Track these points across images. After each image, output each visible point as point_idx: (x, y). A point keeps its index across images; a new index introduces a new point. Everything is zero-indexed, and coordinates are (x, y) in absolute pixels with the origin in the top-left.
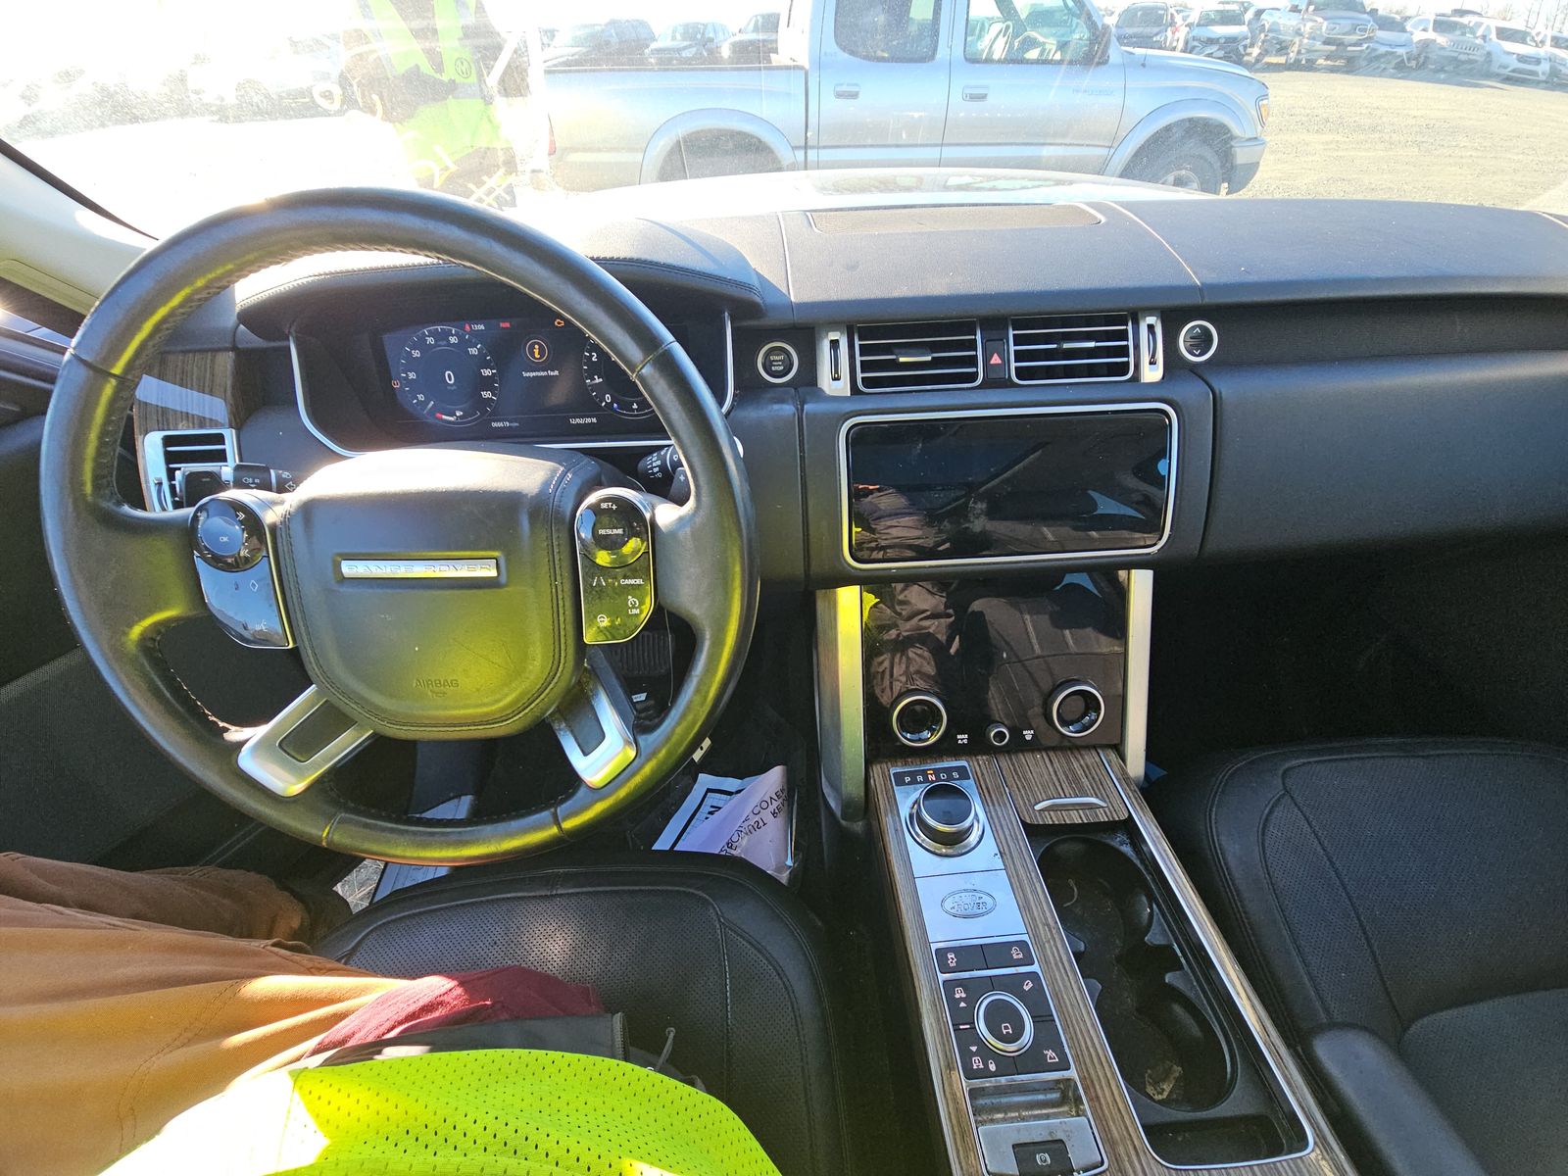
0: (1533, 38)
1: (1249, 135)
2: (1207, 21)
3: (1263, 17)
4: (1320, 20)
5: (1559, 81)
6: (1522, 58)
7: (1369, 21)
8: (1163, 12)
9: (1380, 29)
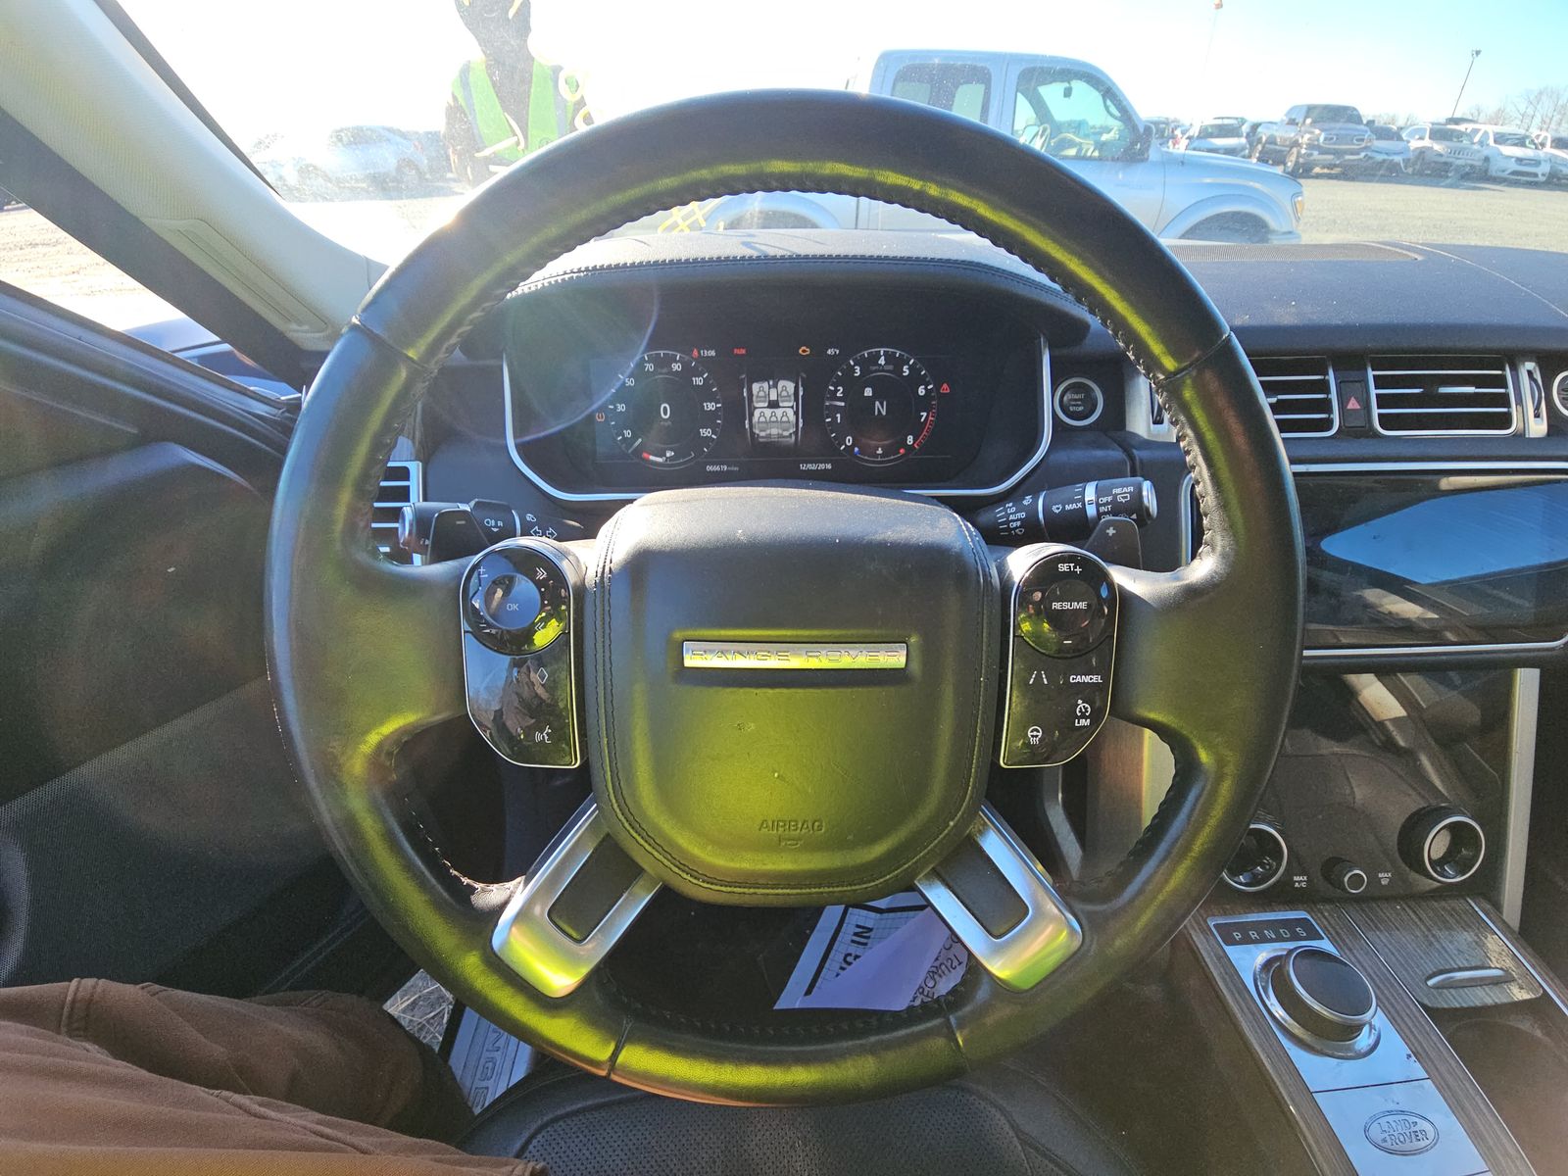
0: (1532, 141)
1: (1285, 229)
2: (1206, 133)
3: (1260, 129)
4: (1317, 131)
5: (1556, 181)
6: (1519, 160)
7: (1366, 132)
8: (1164, 126)
9: (1377, 139)
